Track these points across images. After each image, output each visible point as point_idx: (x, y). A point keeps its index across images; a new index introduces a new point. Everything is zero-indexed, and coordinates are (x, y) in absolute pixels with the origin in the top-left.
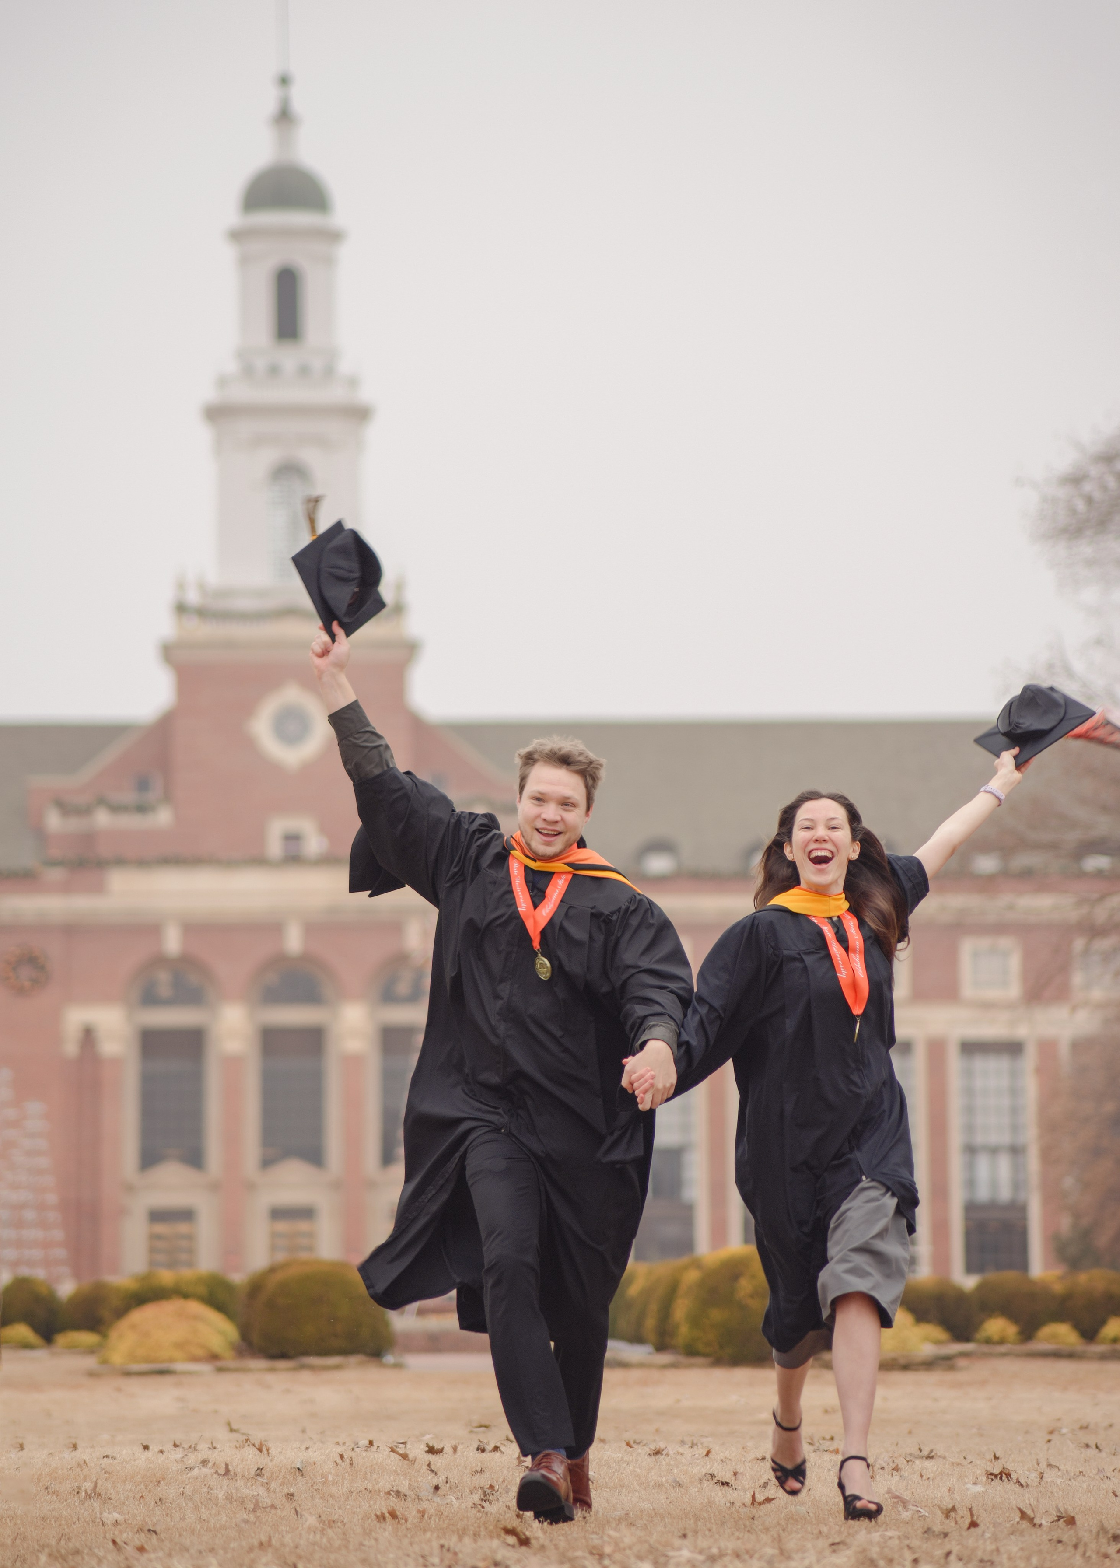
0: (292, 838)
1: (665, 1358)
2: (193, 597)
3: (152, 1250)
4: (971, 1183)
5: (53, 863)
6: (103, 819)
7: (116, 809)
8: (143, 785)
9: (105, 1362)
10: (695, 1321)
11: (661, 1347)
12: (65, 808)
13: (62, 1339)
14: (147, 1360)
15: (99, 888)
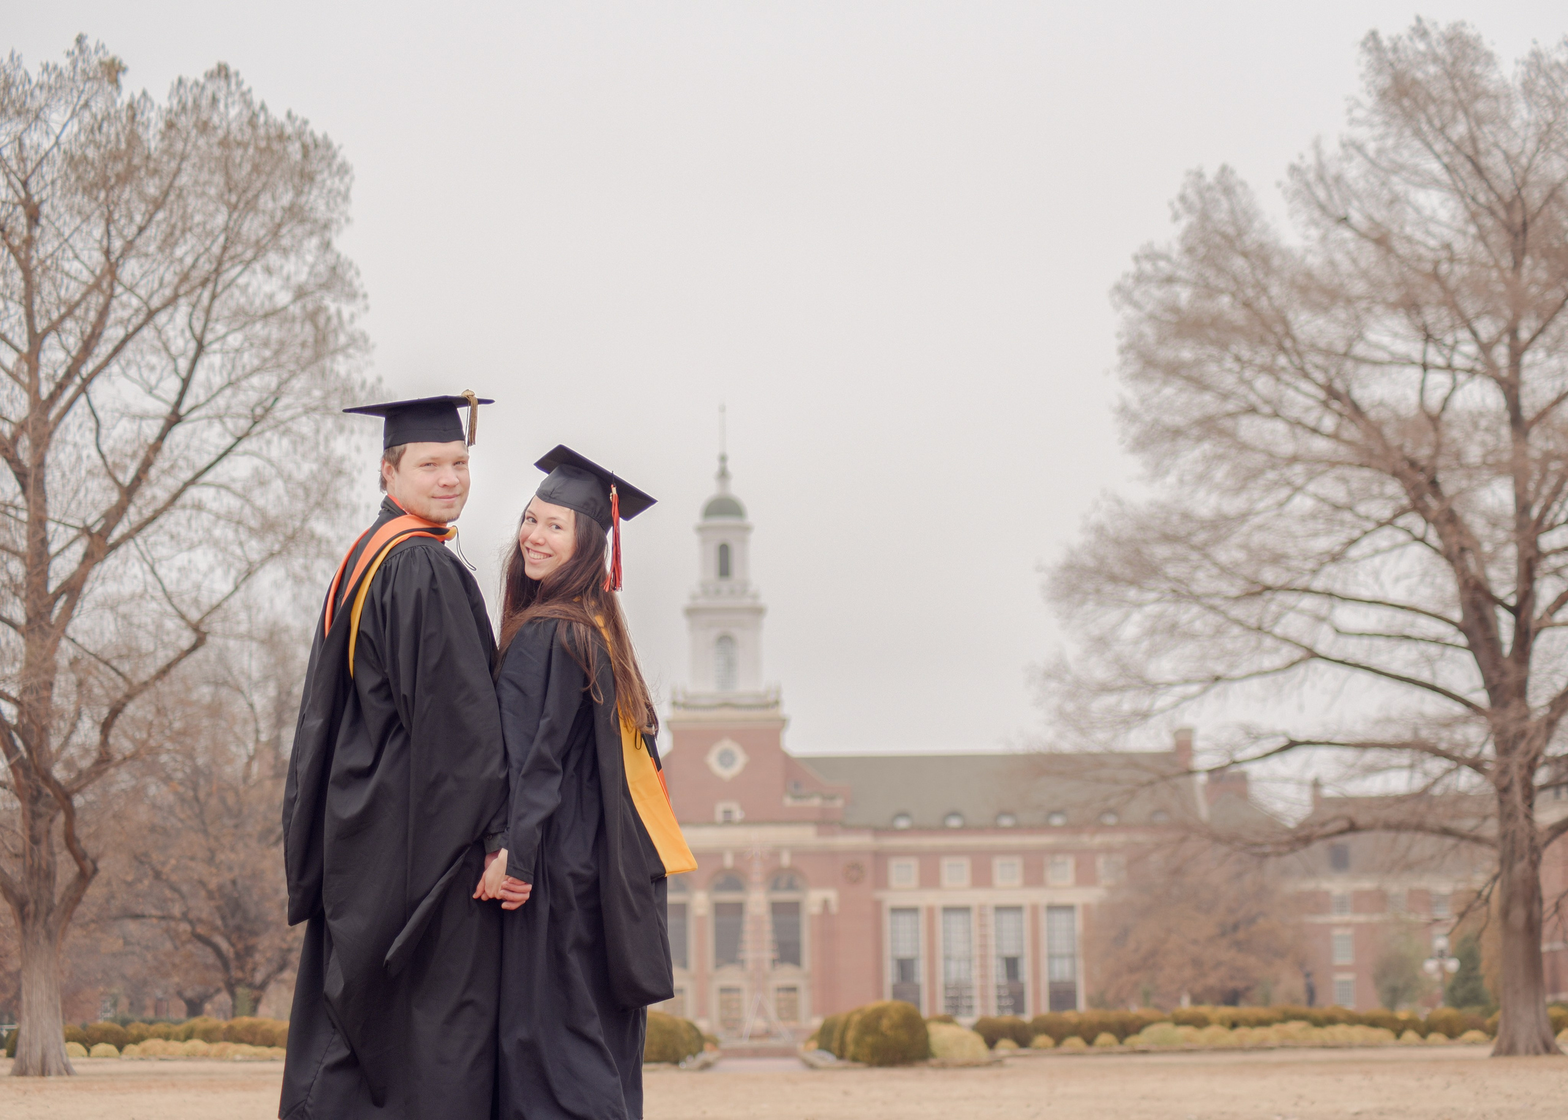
0: (727, 813)
1: (841, 1063)
2: (680, 699)
4: (1050, 972)
10: (858, 1042)
11: (841, 1056)
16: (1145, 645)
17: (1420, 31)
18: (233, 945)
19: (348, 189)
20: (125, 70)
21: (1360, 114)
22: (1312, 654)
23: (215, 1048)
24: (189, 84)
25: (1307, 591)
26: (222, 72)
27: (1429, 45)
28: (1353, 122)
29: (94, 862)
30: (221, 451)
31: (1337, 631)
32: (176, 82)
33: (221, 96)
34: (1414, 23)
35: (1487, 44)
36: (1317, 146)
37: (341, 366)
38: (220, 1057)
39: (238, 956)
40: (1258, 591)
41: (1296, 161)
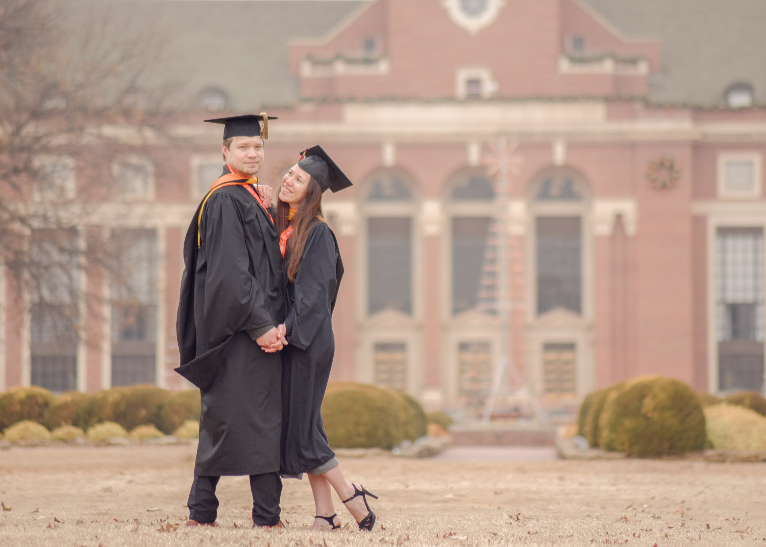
0: (474, 83)
6: (340, 68)
7: (350, 62)
8: (369, 45)
12: (316, 63)
15: (337, 118)
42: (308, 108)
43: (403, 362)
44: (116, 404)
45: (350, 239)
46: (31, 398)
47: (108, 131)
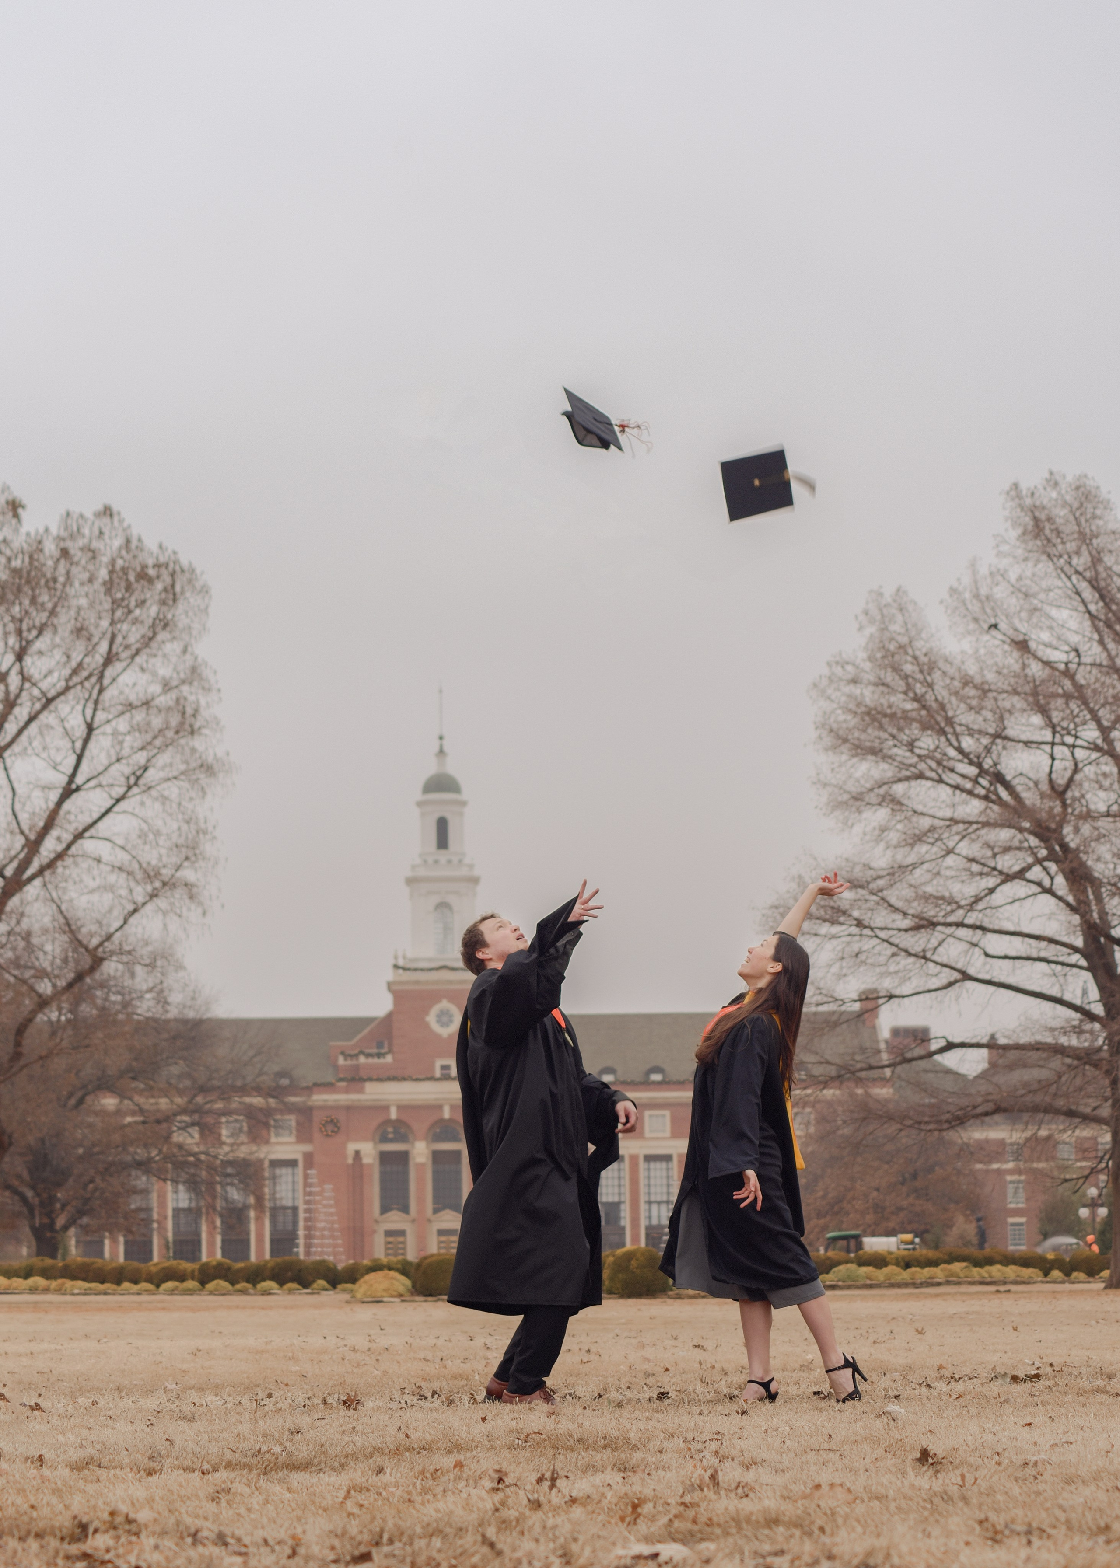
0: (445, 1069)
2: (401, 963)
3: (387, 1249)
5: (341, 1080)
6: (362, 1059)
7: (368, 1055)
8: (380, 1045)
9: (353, 1297)
12: (346, 1056)
13: (339, 1287)
14: (371, 1296)
15: (361, 1091)
16: (835, 969)
17: (1053, 482)
18: (38, 1195)
19: (207, 607)
20: (23, 507)
21: (1005, 548)
22: (966, 976)
23: (54, 1284)
24: (75, 516)
25: (960, 925)
26: (107, 512)
27: (1059, 493)
28: (999, 554)
29: (10, 1137)
30: (103, 810)
31: (987, 955)
32: (64, 514)
33: (106, 531)
34: (1047, 475)
35: (1104, 493)
36: (973, 565)
37: (198, 743)
38: (59, 1291)
39: (42, 1204)
40: (925, 924)
41: (955, 585)
42: (343, 1084)
43: (404, 1243)
44: (273, 1269)
45: (370, 1166)
46: (220, 1265)
47: (248, 1100)
